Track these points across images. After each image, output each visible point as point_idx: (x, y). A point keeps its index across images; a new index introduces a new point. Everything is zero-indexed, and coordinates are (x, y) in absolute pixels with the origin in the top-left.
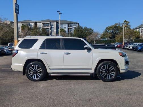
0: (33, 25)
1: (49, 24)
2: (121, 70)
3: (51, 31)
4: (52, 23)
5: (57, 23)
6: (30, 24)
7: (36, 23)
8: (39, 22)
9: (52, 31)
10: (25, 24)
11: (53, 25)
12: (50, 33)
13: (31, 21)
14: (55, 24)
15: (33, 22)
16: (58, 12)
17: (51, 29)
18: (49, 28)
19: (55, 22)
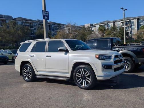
0: (111, 25)
1: (128, 21)
2: (97, 77)
3: (130, 29)
4: (132, 21)
5: (138, 19)
6: (109, 24)
7: (114, 23)
8: (118, 21)
9: (132, 29)
10: (103, 25)
11: (133, 23)
12: (129, 32)
13: (110, 21)
14: (135, 21)
15: (112, 22)
16: (121, 8)
17: (130, 27)
18: (129, 26)
19: (135, 19)
